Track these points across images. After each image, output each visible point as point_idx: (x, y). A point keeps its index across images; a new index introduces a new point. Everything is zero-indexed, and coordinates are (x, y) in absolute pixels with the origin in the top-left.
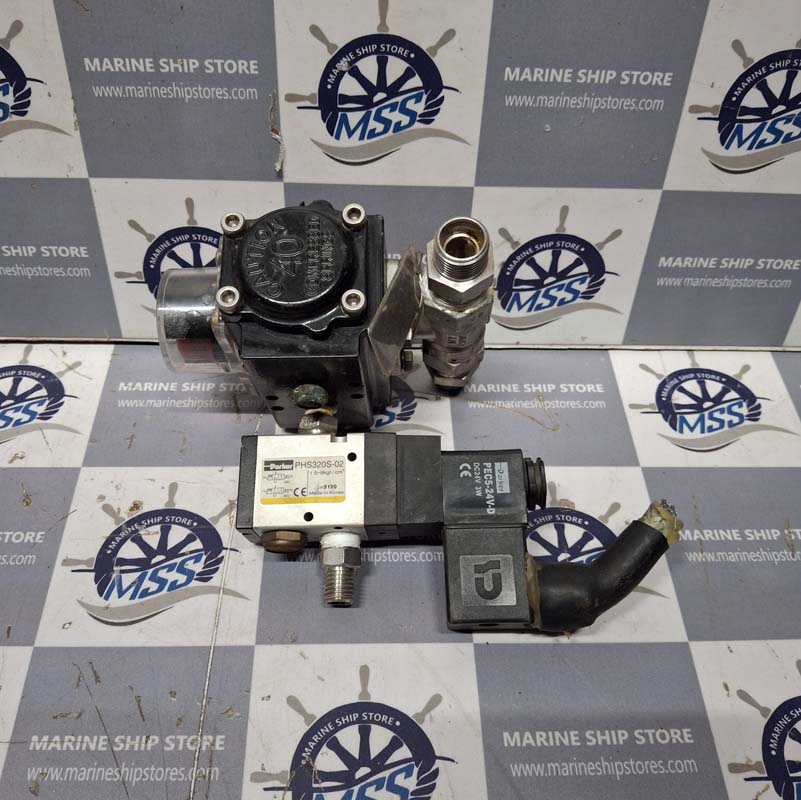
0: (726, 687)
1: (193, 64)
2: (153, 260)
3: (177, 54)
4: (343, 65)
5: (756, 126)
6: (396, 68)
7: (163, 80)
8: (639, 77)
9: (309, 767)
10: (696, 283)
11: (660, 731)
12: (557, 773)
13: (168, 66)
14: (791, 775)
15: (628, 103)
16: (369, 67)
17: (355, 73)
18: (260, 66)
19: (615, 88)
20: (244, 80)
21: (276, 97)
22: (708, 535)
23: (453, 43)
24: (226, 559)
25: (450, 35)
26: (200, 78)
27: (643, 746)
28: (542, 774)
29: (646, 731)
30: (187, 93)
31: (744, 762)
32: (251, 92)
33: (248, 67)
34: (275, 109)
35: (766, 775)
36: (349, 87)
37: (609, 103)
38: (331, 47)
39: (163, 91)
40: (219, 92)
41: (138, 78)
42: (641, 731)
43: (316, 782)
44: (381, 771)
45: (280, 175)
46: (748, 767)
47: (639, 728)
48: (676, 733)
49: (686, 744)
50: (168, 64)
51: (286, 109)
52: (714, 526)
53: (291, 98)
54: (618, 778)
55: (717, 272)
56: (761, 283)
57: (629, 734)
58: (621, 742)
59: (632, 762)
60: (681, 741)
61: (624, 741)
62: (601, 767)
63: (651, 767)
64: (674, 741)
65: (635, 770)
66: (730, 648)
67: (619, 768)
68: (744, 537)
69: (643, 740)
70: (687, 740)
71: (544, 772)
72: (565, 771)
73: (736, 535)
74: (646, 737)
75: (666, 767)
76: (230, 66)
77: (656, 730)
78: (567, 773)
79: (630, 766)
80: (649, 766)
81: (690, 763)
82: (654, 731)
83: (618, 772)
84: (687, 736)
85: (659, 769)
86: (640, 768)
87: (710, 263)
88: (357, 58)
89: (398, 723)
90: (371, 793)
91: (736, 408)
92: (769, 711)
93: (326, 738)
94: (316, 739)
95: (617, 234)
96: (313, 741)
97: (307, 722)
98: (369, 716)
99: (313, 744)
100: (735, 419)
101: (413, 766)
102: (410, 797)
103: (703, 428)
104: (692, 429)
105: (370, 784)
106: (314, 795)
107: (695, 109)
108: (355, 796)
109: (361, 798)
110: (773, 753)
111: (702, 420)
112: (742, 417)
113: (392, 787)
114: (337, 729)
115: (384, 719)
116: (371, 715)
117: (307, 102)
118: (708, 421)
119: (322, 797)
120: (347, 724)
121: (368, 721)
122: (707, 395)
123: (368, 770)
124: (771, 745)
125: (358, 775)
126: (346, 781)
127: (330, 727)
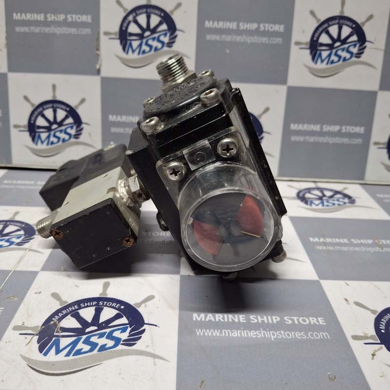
0: (346, 300)
1: (61, 17)
3: (55, 12)
5: (327, 53)
6: (155, 20)
7: (46, 23)
8: (268, 27)
9: (55, 325)
10: (312, 139)
11: (302, 318)
12: (229, 335)
13: (51, 17)
15: (265, 40)
17: (136, 22)
18: (92, 19)
19: (257, 32)
20: (84, 25)
21: (98, 34)
22: (328, 240)
23: (181, 9)
24: (36, 238)
25: (179, 5)
26: (65, 23)
27: (290, 325)
28: (218, 335)
29: (292, 318)
30: (58, 31)
31: (362, 335)
32: (87, 31)
33: (87, 18)
34: (98, 39)
35: (379, 342)
36: (133, 29)
37: (256, 39)
38: (125, 10)
39: (47, 30)
40: (73, 31)
41: (37, 23)
42: (289, 318)
43: (58, 332)
44: (105, 329)
45: (98, 72)
46: (366, 337)
48: (313, 320)
49: (320, 325)
50: (51, 16)
51: (103, 39)
52: (331, 237)
53: (106, 34)
54: (272, 339)
55: (321, 134)
56: (346, 140)
57: (281, 318)
58: (275, 322)
59: (282, 332)
60: (317, 323)
61: (277, 322)
62: (261, 333)
63: (296, 335)
64: (312, 323)
65: (285, 336)
66: (346, 283)
67: (274, 335)
68: (351, 242)
69: (290, 322)
70: (321, 323)
71: (220, 334)
72: (235, 334)
73: (346, 241)
74: (293, 320)
75: (307, 336)
76: (79, 18)
77: (299, 317)
78: (236, 335)
79: (281, 334)
80: (294, 334)
81: (324, 334)
82: (298, 318)
83: (272, 336)
84: (321, 321)
85: (302, 336)
86: (288, 335)
87: (317, 128)
88: (137, 15)
89: (122, 307)
90: (94, 339)
91: (341, 200)
92: (377, 312)
93: (71, 312)
94: (64, 312)
95: (267, 110)
96: (62, 313)
97: (61, 304)
98: (103, 303)
99: (62, 314)
100: (341, 203)
101: (127, 328)
102: (122, 342)
103: (323, 205)
104: (317, 205)
105: (95, 335)
106: (54, 339)
107: (297, 43)
108: (82, 340)
109: (87, 342)
110: (383, 331)
111: (323, 203)
112: (345, 203)
113: (110, 336)
114: (80, 308)
115: (114, 305)
116: (105, 303)
117: (113, 36)
118: (326, 203)
119: (59, 340)
120: (87, 306)
121: (103, 305)
122: (324, 196)
123: (96, 328)
124: (380, 328)
125: (88, 330)
126: (78, 332)
127: (76, 307)
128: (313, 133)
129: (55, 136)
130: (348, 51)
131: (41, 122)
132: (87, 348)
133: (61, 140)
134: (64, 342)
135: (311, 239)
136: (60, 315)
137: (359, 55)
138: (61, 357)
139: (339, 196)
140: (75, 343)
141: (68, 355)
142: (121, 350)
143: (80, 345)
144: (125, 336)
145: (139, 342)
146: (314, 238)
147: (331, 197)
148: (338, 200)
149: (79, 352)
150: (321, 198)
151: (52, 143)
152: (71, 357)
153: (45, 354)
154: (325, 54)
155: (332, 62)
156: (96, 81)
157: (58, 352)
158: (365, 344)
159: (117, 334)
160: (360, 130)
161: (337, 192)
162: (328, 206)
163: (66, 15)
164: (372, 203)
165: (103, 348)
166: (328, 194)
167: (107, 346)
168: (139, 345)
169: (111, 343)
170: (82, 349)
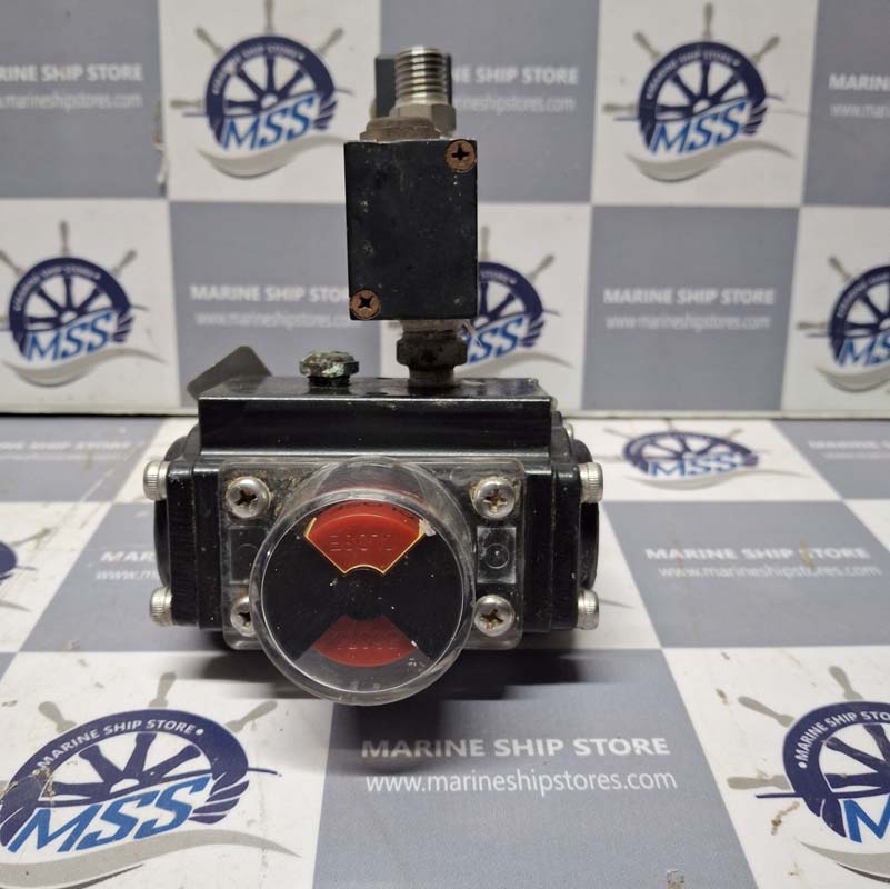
0: (722, 694)
1: (74, 72)
2: (19, 300)
3: (60, 60)
4: (230, 67)
5: (680, 126)
6: (285, 69)
7: (42, 87)
8: (541, 74)
9: (43, 777)
10: (653, 323)
11: (616, 740)
12: (442, 788)
13: (51, 73)
14: (834, 791)
15: (535, 104)
16: (256, 69)
17: (242, 75)
18: (145, 73)
19: (517, 87)
20: (127, 86)
21: (159, 105)
22: (690, 553)
23: (342, 43)
24: (15, 577)
25: (337, 34)
26: (83, 85)
27: (586, 758)
28: (417, 788)
29: (592, 741)
30: (68, 102)
31: (753, 775)
32: (133, 100)
33: (132, 72)
34: (158, 118)
35: (792, 791)
36: (237, 91)
37: (515, 103)
38: (217, 49)
39: (42, 101)
40: (101, 101)
42: (585, 741)
43: (47, 794)
44: (154, 784)
45: (162, 190)
46: (762, 782)
47: (582, 737)
48: (640, 743)
49: (657, 756)
50: (50, 71)
51: (172, 119)
52: (697, 545)
53: (177, 104)
54: (543, 794)
55: (675, 309)
56: (732, 322)
57: (565, 743)
58: (551, 753)
59: (567, 776)
60: (650, 752)
61: (556, 752)
62: (516, 781)
63: (599, 782)
64: (638, 752)
65: (572, 784)
66: (724, 654)
67: (546, 783)
68: (742, 556)
69: (587, 751)
70: (659, 751)
71: (421, 787)
72: (455, 786)
73: (730, 554)
74: (593, 747)
75: (624, 782)
76: (114, 72)
77: (609, 740)
78: (459, 788)
79: (564, 780)
80: (595, 781)
81: (664, 777)
82: (605, 740)
83: (542, 787)
84: (659, 747)
85: (612, 784)
86: (581, 783)
87: (664, 296)
88: (244, 59)
89: (200, 732)
90: (128, 809)
91: (726, 458)
92: (791, 719)
93: (81, 746)
94: (66, 747)
95: (548, 261)
96: (61, 749)
97: (59, 729)
98: (157, 724)
99: (60, 752)
100: (726, 466)
101: (208, 779)
102: (191, 815)
103: (683, 472)
104: (668, 473)
105: (131, 799)
106: (37, 810)
107: (610, 108)
108: (102, 812)
109: (111, 816)
110: (803, 765)
111: (682, 467)
112: (734, 465)
113: (166, 802)
114: (103, 736)
115: (181, 726)
116: (161, 722)
117: (192, 110)
118: (689, 468)
119: (48, 813)
120: (120, 732)
121: (155, 729)
122: (687, 449)
123: (134, 782)
124: (797, 757)
125: (115, 788)
126: (93, 794)
127: (94, 734)
128: (655, 309)
129: (70, 338)
130: (727, 120)
131: (37, 307)
132: (110, 829)
133: (85, 347)
134: (60, 817)
135: (650, 553)
136: (56, 753)
137: (751, 127)
138: (51, 852)
139: (721, 449)
140: (83, 820)
141: (65, 847)
142: (190, 834)
143: (97, 825)
144: (199, 799)
145: (231, 814)
146: (655, 551)
147: (703, 452)
148: (718, 459)
149: (92, 840)
150: (678, 457)
151: (65, 354)
152: (73, 853)
153: (14, 848)
154: (674, 129)
155: (692, 147)
156: (157, 211)
157: (44, 840)
158: (759, 797)
159: (182, 796)
160: (765, 296)
161: (716, 441)
162: (693, 473)
163: (85, 67)
164: (796, 461)
165: (148, 829)
166: (695, 445)
167: (157, 825)
168: (232, 820)
169: (166, 817)
170: (98, 833)
